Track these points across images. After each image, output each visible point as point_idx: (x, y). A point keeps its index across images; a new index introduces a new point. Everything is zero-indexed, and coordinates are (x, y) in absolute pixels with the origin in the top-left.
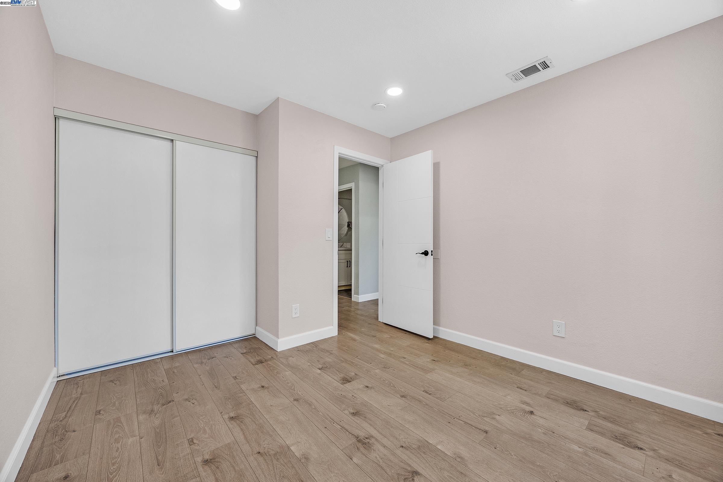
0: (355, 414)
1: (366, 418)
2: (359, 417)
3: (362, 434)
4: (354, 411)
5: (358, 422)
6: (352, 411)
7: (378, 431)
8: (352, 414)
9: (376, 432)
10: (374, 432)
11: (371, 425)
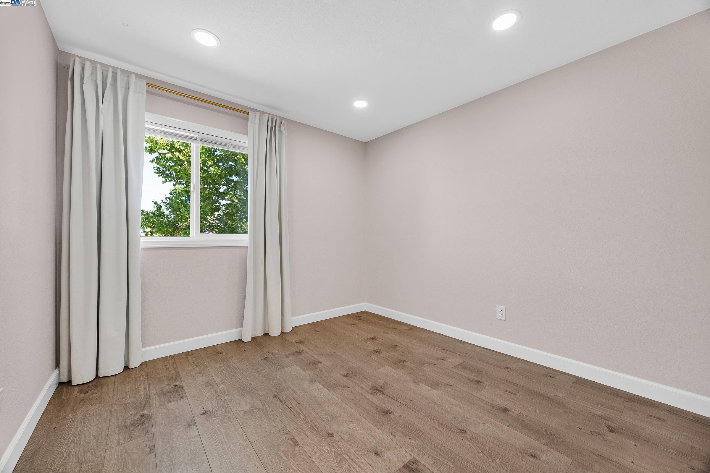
0: (387, 412)
1: (376, 408)
2: (383, 409)
3: (379, 395)
4: (389, 415)
5: (383, 405)
6: (391, 415)
7: (365, 397)
8: (391, 413)
9: (368, 397)
10: (369, 397)
11: (372, 402)
